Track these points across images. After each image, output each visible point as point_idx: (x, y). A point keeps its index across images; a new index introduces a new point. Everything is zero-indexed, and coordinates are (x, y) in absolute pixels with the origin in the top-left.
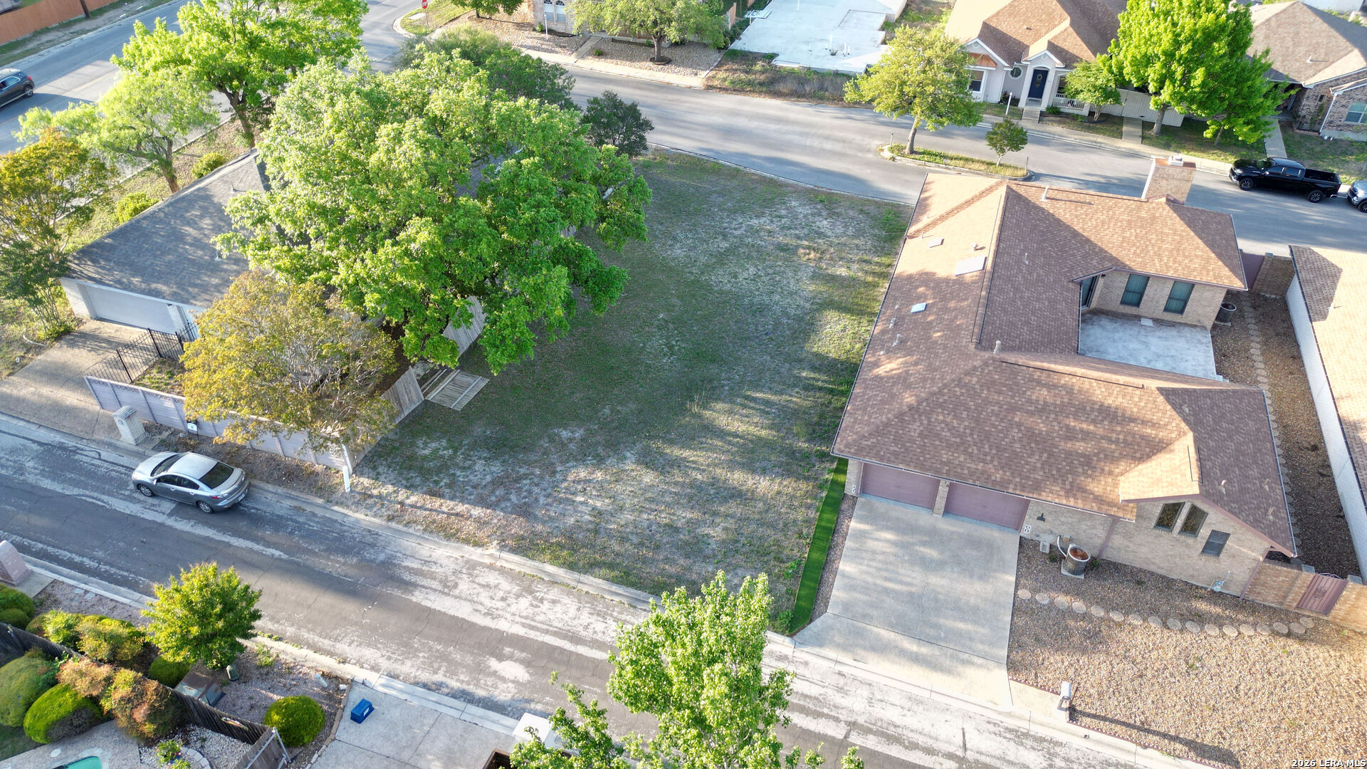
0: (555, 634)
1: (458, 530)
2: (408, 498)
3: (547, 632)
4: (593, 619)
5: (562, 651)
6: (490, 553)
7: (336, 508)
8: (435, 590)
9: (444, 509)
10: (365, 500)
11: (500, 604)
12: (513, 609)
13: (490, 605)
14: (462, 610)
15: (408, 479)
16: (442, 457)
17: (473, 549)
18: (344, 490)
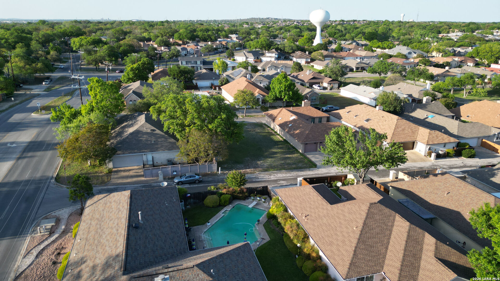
3: (281, 178)
6: (257, 173)
7: (220, 177)
10: (226, 174)
11: (269, 177)
12: (272, 177)
17: (254, 174)
18: (219, 174)
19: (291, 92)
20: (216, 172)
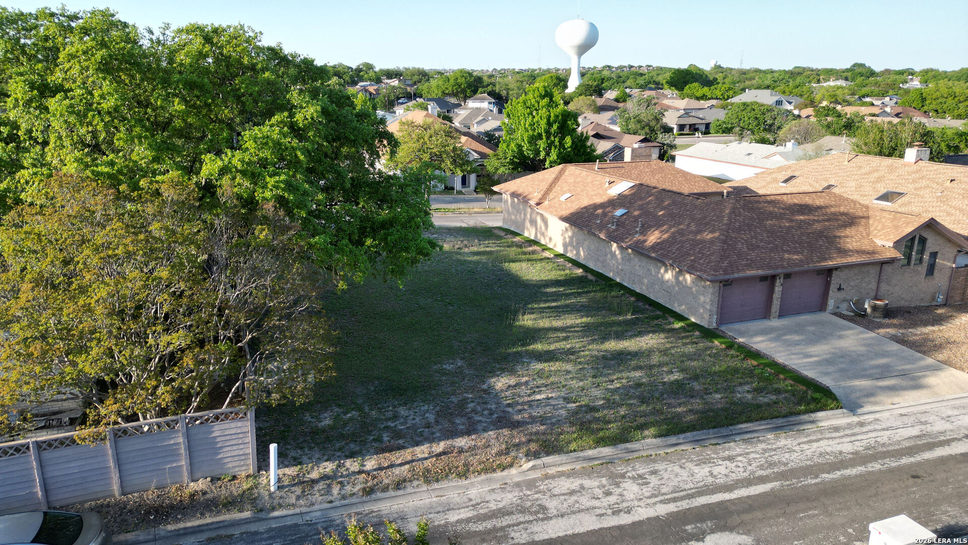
0: (701, 493)
1: (465, 465)
2: (363, 465)
3: (692, 496)
4: (706, 468)
5: (732, 502)
6: (526, 467)
7: (276, 514)
8: (530, 522)
10: (313, 487)
13: (605, 504)
15: (340, 449)
16: (351, 419)
17: (505, 473)
18: (269, 490)
19: (568, 141)
20: (248, 477)
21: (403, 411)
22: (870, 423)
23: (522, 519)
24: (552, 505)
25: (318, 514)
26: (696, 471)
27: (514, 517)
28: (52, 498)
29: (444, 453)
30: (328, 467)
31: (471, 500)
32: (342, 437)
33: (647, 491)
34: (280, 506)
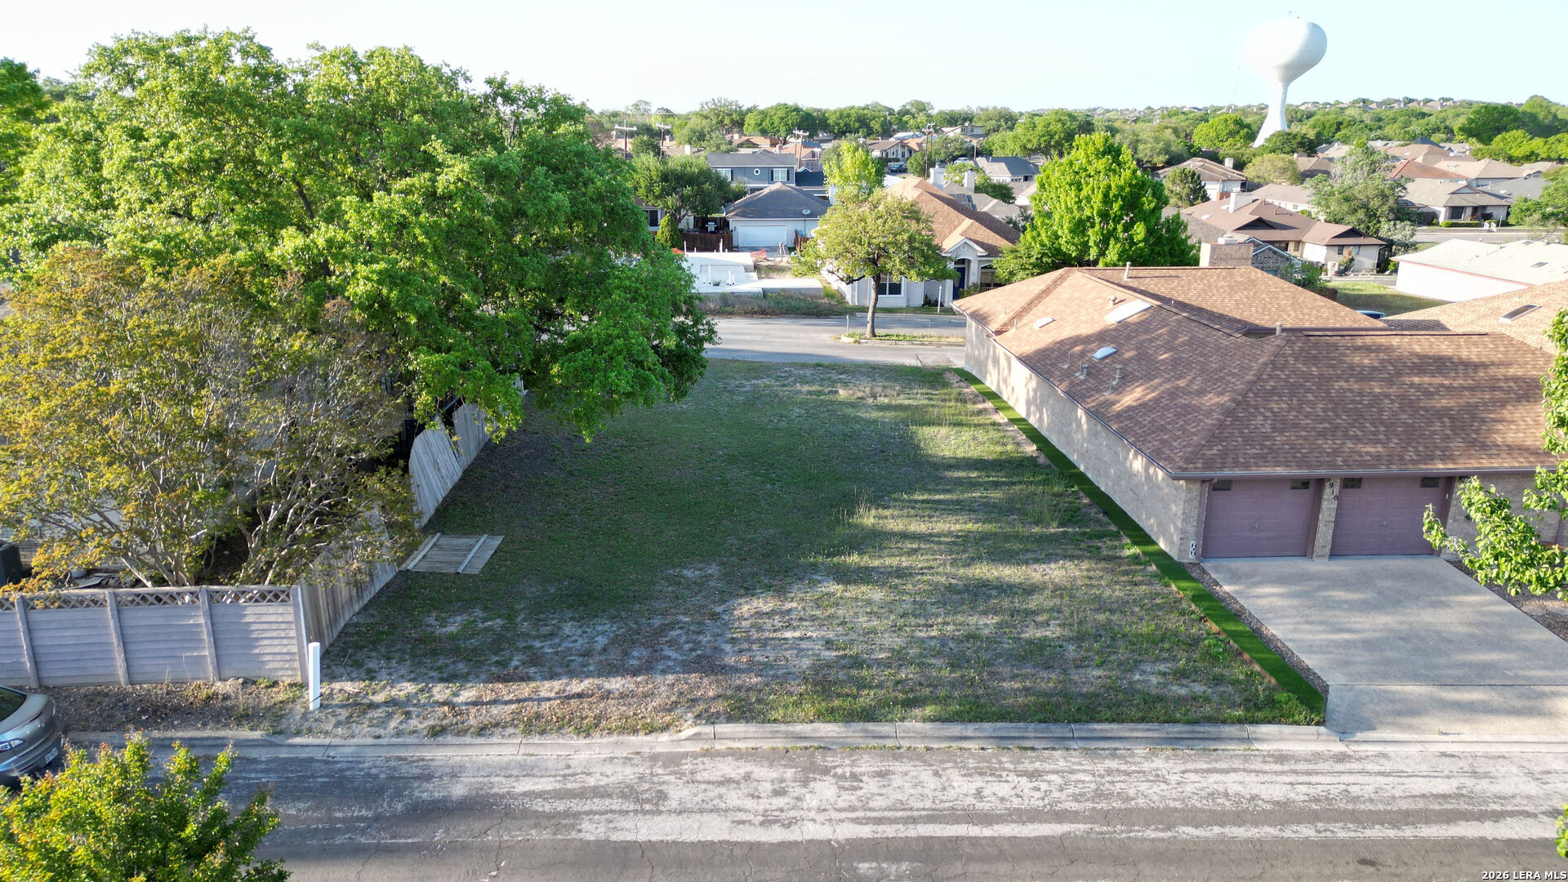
0: (934, 818)
1: (597, 717)
2: (456, 695)
3: (914, 821)
4: (978, 782)
5: (974, 841)
6: (687, 734)
7: (298, 740)
8: (625, 813)
9: (544, 694)
11: (780, 802)
12: (811, 801)
13: (761, 808)
14: (715, 830)
15: (440, 669)
16: (488, 629)
17: (648, 738)
18: (307, 708)
19: (1140, 231)
20: (291, 685)
21: (568, 628)
22: (1360, 759)
23: (616, 807)
24: (678, 792)
25: (351, 749)
26: (955, 784)
27: (608, 801)
28: (44, 675)
29: (580, 696)
30: (409, 688)
31: (569, 767)
32: (456, 652)
33: (848, 798)
34: (310, 730)
